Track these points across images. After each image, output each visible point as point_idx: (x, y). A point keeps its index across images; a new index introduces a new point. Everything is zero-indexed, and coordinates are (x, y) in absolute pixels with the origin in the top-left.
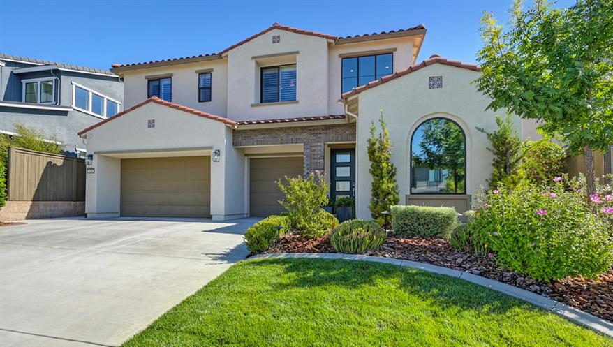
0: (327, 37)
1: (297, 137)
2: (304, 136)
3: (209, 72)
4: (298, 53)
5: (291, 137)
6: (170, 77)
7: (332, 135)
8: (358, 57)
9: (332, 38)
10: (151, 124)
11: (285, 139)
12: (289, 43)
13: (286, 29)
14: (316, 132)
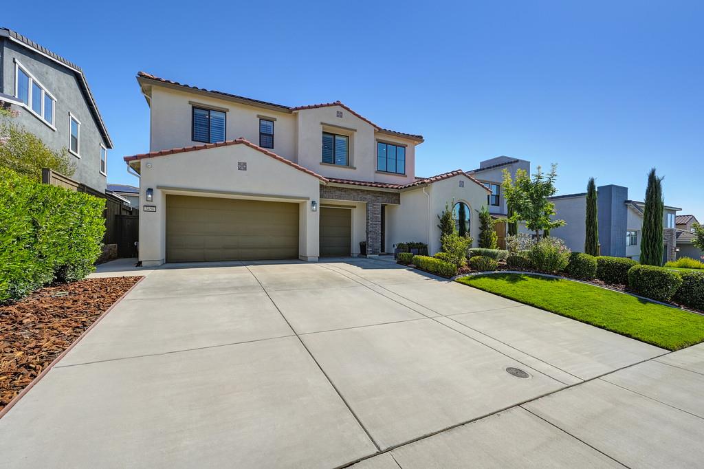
0: (375, 126)
1: (365, 196)
2: (369, 196)
3: (272, 121)
4: (356, 131)
5: (360, 196)
6: (224, 112)
7: (386, 199)
8: (387, 144)
9: (378, 128)
10: (242, 166)
11: (356, 197)
12: (347, 122)
13: (348, 109)
14: (376, 195)
